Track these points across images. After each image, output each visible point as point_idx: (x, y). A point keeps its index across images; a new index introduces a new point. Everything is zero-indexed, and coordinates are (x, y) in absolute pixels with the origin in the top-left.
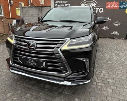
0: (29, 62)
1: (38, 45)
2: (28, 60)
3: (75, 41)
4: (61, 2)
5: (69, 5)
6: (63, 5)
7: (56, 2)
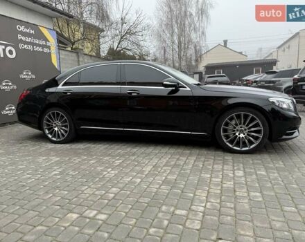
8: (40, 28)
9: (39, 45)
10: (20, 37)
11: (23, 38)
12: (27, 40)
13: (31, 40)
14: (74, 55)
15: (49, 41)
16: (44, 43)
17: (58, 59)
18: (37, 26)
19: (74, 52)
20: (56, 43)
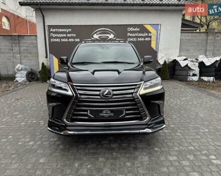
4: (61, 30)
5: (74, 35)
6: (65, 35)
7: (51, 30)
8: (145, 26)
9: (142, 37)
10: (129, 34)
11: (131, 35)
12: (134, 35)
13: (136, 35)
14: (203, 35)
15: (151, 33)
16: (147, 34)
17: (157, 44)
18: (142, 25)
19: (204, 32)
20: (157, 33)
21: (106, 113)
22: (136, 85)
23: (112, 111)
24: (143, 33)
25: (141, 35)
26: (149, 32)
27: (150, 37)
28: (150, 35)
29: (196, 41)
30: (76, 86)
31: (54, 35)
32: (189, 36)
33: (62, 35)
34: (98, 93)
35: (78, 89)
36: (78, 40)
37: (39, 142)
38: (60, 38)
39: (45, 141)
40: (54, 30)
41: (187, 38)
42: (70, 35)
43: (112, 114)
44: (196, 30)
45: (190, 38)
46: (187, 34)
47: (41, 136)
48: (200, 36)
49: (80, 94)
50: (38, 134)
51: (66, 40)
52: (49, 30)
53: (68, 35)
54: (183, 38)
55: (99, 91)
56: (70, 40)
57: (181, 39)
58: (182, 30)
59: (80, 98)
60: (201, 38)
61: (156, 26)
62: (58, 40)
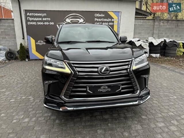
0: (101, 89)
1: (112, 69)
2: (100, 87)
3: (138, 59)
4: (36, 14)
5: (49, 19)
6: (40, 19)
7: (28, 14)
8: (109, 12)
9: (106, 22)
10: (96, 19)
11: (97, 20)
12: (100, 20)
13: (102, 20)
14: (151, 21)
15: (113, 19)
16: (110, 20)
17: (118, 28)
18: (107, 12)
19: (152, 19)
20: (118, 19)
21: (104, 89)
22: (129, 61)
23: (109, 87)
24: (107, 19)
25: (106, 20)
26: (112, 18)
27: (113, 22)
28: (112, 20)
29: (146, 26)
30: (73, 63)
31: (31, 19)
32: (141, 22)
33: (38, 19)
34: (96, 70)
35: (76, 67)
36: (53, 23)
37: (34, 118)
38: (37, 21)
39: (40, 117)
40: (31, 14)
41: (140, 24)
42: (45, 19)
43: (110, 90)
44: (146, 18)
45: (142, 23)
46: (139, 21)
47: (34, 112)
48: (149, 22)
49: (79, 72)
50: (30, 110)
51: (42, 23)
52: (26, 14)
53: (44, 19)
54: (137, 23)
55: (97, 68)
56: (45, 23)
57: (135, 25)
58: (135, 17)
59: (79, 75)
60: (149, 24)
61: (117, 13)
62: (34, 23)
